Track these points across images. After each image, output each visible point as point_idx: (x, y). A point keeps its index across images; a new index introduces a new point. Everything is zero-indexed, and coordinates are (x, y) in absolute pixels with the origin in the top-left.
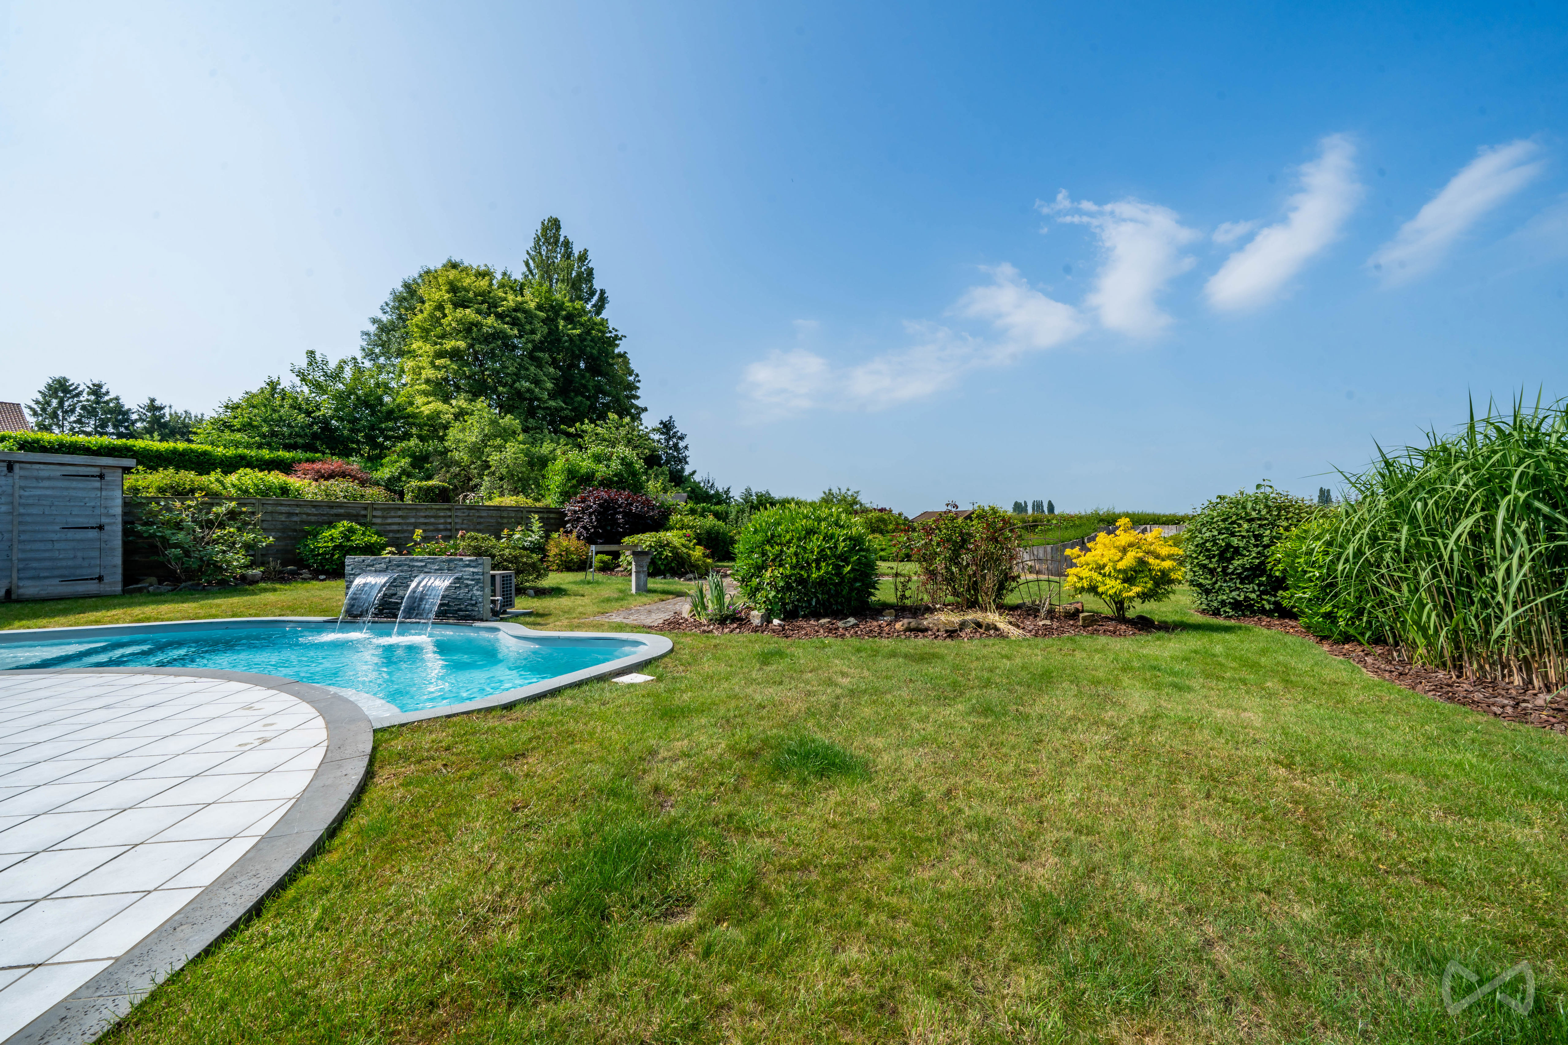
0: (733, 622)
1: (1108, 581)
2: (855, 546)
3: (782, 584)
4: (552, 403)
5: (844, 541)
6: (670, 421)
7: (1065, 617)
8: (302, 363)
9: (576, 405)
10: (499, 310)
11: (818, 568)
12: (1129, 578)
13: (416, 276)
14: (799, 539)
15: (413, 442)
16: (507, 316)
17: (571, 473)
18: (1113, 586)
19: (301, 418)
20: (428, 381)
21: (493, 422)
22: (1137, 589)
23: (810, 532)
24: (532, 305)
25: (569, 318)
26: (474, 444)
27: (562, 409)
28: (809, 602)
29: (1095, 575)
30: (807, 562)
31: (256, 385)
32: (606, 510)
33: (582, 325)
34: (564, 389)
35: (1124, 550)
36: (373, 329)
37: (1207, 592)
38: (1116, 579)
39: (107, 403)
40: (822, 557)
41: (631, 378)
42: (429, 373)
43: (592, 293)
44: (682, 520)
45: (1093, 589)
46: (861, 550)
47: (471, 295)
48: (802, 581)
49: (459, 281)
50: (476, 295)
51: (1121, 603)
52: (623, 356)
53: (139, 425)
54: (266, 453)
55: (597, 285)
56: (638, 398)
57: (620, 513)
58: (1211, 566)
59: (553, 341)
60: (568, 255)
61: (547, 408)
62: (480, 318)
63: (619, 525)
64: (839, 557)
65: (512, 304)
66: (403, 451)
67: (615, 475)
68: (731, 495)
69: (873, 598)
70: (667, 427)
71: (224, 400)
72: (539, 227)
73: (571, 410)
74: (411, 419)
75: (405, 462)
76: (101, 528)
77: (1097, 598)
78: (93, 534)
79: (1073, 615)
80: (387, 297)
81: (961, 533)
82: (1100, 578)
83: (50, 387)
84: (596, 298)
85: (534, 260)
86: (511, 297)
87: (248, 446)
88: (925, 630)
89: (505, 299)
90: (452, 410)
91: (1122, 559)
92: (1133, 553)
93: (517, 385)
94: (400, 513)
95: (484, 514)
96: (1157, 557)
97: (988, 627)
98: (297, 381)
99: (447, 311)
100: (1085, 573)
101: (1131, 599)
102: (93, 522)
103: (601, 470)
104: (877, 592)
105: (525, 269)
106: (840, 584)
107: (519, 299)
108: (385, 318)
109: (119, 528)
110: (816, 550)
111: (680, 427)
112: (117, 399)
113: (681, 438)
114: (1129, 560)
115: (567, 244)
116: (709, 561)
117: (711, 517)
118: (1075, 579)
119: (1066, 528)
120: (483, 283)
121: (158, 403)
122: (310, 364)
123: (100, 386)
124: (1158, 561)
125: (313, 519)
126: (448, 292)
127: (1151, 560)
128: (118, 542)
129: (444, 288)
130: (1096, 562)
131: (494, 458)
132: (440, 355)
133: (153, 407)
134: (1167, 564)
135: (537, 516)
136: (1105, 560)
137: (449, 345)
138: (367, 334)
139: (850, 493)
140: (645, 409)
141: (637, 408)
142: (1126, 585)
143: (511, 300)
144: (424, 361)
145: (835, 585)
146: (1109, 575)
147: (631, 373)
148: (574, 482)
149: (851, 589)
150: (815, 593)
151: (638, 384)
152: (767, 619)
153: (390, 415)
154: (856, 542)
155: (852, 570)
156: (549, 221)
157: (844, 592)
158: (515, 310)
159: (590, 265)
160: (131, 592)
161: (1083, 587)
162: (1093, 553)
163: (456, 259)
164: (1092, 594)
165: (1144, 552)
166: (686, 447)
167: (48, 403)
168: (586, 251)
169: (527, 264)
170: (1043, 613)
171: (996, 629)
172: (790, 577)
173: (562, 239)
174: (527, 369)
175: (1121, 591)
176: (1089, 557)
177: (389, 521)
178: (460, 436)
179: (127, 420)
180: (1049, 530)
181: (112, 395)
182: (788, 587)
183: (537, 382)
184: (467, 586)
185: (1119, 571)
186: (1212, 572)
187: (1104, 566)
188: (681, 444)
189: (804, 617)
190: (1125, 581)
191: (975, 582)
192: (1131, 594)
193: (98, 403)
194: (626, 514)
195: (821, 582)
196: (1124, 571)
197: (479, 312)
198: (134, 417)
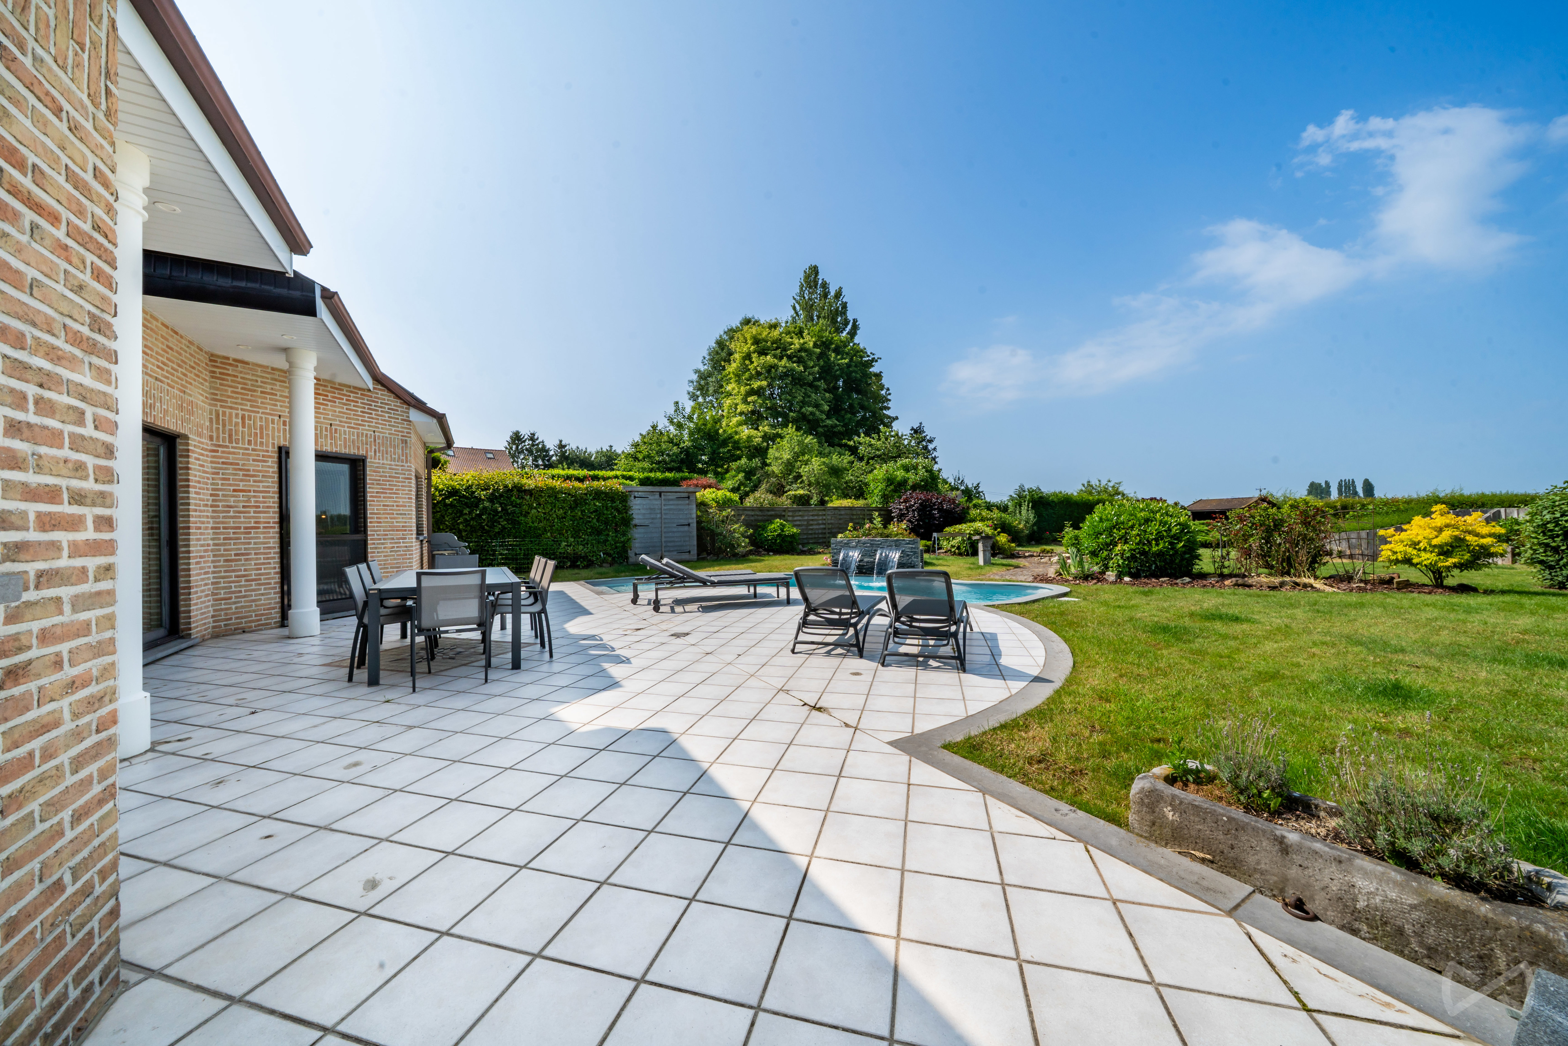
0: (1093, 579)
1: (1423, 554)
2: (1183, 530)
3: (1128, 555)
4: (829, 422)
5: (1176, 526)
6: (920, 427)
7: (1380, 583)
8: (671, 410)
9: (846, 421)
10: (789, 352)
11: (1157, 545)
12: (1445, 551)
13: (722, 333)
14: (1140, 525)
15: (744, 461)
16: (795, 356)
17: (890, 481)
18: (1428, 558)
19: (675, 449)
20: (741, 414)
21: (800, 443)
22: (1451, 561)
23: (1147, 521)
24: (811, 344)
25: (837, 351)
26: (788, 460)
27: (836, 426)
28: (1150, 567)
29: (1410, 550)
30: (1148, 541)
31: (645, 429)
32: (925, 508)
33: (847, 354)
34: (835, 410)
35: (1440, 530)
36: (695, 377)
37: (1551, 568)
38: (1431, 552)
39: (538, 445)
40: (1159, 537)
41: (883, 392)
42: (741, 407)
43: (846, 323)
44: (980, 514)
45: (1408, 561)
46: (1188, 532)
47: (769, 344)
48: (1144, 553)
49: (760, 334)
50: (772, 344)
51: (1440, 573)
52: (879, 376)
53: (554, 458)
54: (659, 475)
55: (850, 316)
56: (889, 408)
57: (935, 509)
58: (1554, 544)
59: (827, 372)
60: (825, 295)
61: (825, 426)
62: (776, 361)
63: (935, 519)
64: (1172, 537)
65: (797, 346)
66: (738, 468)
67: (922, 481)
68: (980, 490)
69: (1197, 567)
70: (917, 431)
71: (631, 442)
72: (802, 275)
73: (842, 426)
74: (737, 445)
75: (741, 476)
76: (689, 525)
77: (1413, 568)
78: (686, 528)
79: (1390, 581)
80: (705, 353)
81: (1274, 520)
82: (1415, 552)
83: (511, 437)
84: (849, 327)
85: (799, 304)
86: (796, 341)
87: (651, 471)
88: (1250, 586)
89: (792, 344)
90: (759, 434)
91: (1437, 537)
92: (1450, 532)
93: (803, 410)
94: (800, 513)
95: (843, 512)
96: (1477, 535)
97: (1305, 586)
98: (667, 423)
99: (754, 360)
100: (1400, 548)
101: (1448, 568)
102: (686, 522)
103: (912, 477)
104: (1200, 563)
105: (793, 312)
106: (1173, 555)
107: (802, 341)
108: (702, 368)
109: (695, 525)
110: (1155, 533)
111: (929, 433)
112: (543, 442)
113: (931, 441)
114: (1446, 536)
115: (825, 285)
116: (1013, 545)
117: (996, 511)
118: (1390, 553)
119: (1387, 513)
120: (775, 333)
121: (563, 443)
122: (676, 411)
123: (533, 434)
124: (1477, 538)
125: (760, 518)
126: (752, 344)
127: (1469, 538)
128: (695, 533)
129: (749, 342)
130: (1411, 540)
131: (804, 470)
132: (752, 392)
133: (561, 446)
134: (1488, 541)
135: (877, 514)
136: (1420, 538)
137: (756, 384)
138: (692, 382)
139: (1111, 484)
140: (897, 418)
141: (889, 417)
142: (1442, 557)
143: (797, 343)
144: (738, 399)
145: (1170, 556)
146: (1425, 550)
147: (882, 387)
148: (892, 487)
149: (1182, 559)
150: (1154, 562)
151: (889, 397)
152: (1120, 576)
153: (724, 443)
154: (1184, 526)
155: (1183, 546)
156: (810, 268)
157: (1177, 561)
158: (799, 351)
159: (844, 300)
160: (704, 559)
161: (1397, 559)
162: (1408, 532)
163: (750, 316)
164: (1407, 566)
165: (1462, 531)
166: (935, 449)
167: (511, 448)
168: (841, 288)
169: (794, 308)
170: (1356, 578)
171: (1312, 586)
172: (1134, 550)
173: (820, 282)
174: (809, 396)
175: (1436, 562)
176: (1403, 535)
177: (796, 518)
178: (777, 455)
179: (547, 456)
180: (1363, 515)
181: (540, 440)
182: (1133, 557)
183: (817, 406)
184: (908, 555)
185: (1435, 546)
186: (1556, 550)
187: (1419, 542)
188: (931, 447)
189: (1145, 577)
190: (1439, 554)
191: (1289, 558)
192: (1447, 564)
193: (533, 445)
194: (940, 510)
195: (1160, 554)
196: (1440, 546)
197: (775, 356)
198: (551, 453)
